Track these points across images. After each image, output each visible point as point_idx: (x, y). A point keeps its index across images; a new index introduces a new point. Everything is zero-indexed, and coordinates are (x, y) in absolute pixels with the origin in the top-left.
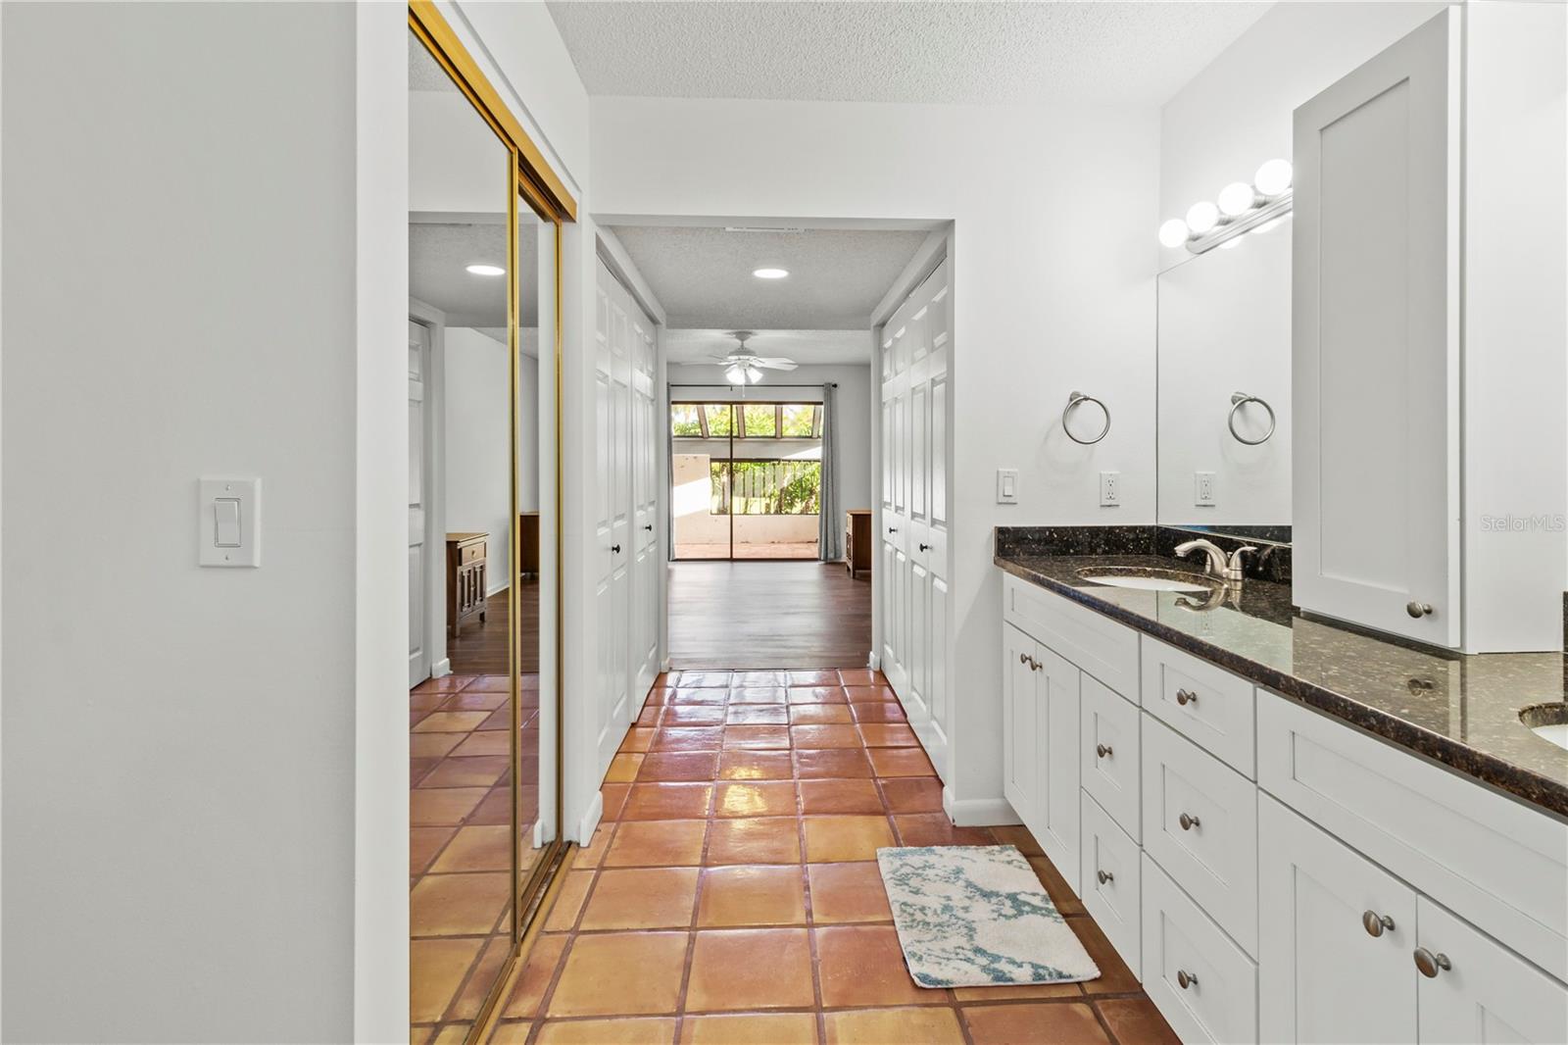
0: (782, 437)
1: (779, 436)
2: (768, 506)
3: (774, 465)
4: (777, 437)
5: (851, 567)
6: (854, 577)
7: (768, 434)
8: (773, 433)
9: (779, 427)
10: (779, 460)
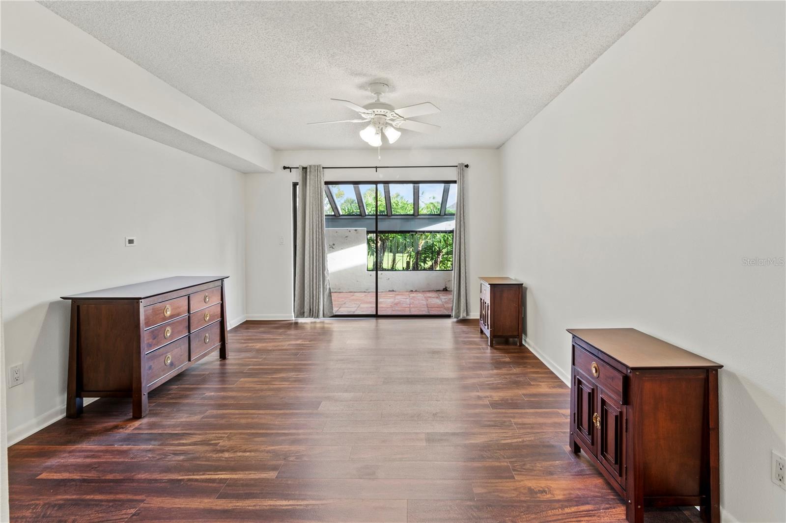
0: (418, 215)
1: (416, 214)
2: (408, 263)
3: (412, 235)
4: (416, 215)
5: (488, 335)
6: (491, 346)
7: (409, 213)
8: (412, 212)
9: (416, 208)
10: (416, 232)
